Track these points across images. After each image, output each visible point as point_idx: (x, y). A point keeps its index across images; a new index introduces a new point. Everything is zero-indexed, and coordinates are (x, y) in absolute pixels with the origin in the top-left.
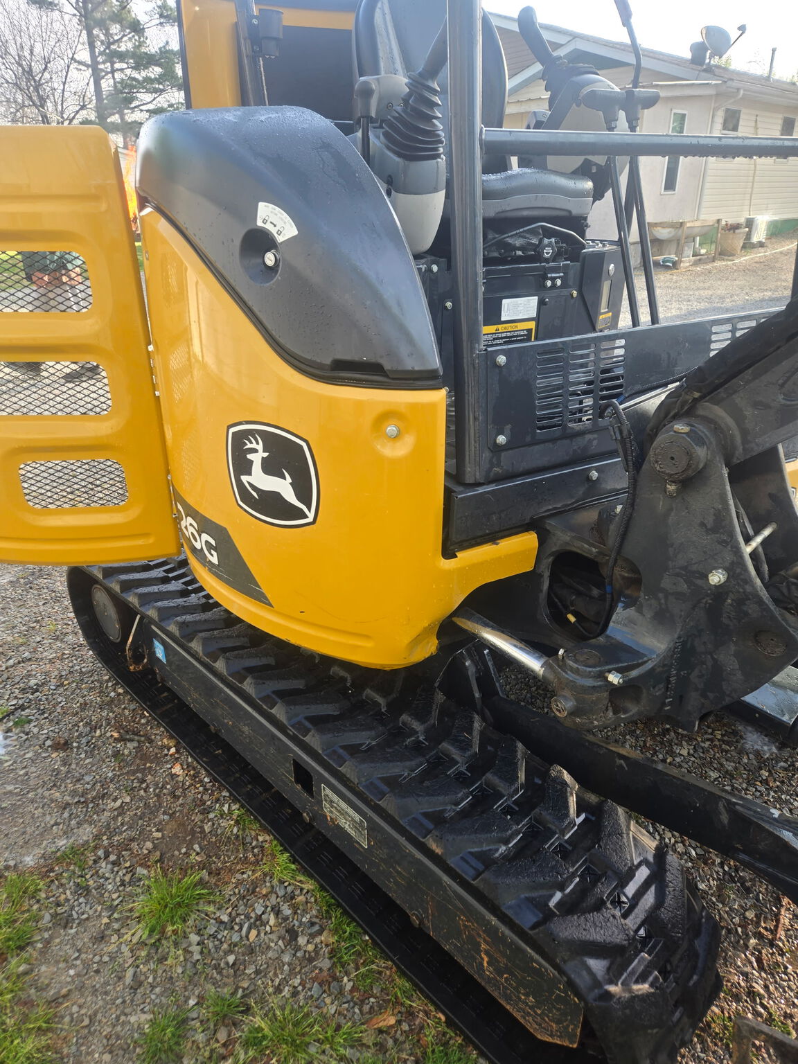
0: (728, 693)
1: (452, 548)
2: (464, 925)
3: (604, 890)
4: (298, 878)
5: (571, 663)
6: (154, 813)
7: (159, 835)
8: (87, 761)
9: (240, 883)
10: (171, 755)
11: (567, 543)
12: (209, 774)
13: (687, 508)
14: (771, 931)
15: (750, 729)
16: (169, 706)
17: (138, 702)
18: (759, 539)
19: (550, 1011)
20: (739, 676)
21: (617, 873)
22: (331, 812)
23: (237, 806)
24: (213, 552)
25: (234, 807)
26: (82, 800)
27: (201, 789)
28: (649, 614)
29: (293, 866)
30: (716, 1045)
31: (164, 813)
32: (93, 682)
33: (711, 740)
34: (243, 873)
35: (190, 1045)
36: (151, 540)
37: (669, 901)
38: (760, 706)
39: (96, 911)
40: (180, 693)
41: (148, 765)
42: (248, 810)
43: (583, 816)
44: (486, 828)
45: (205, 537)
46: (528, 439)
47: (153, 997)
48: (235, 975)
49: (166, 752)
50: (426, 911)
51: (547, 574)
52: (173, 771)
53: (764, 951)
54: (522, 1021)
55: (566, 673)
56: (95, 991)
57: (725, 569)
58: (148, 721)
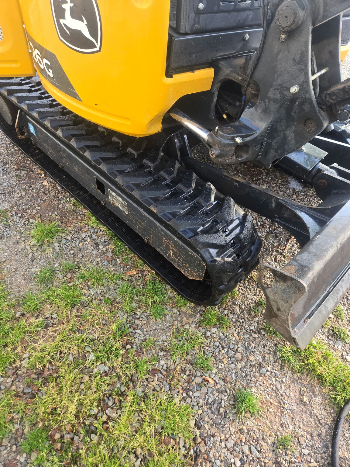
0: (287, 150)
1: (171, 71)
2: (165, 241)
3: (220, 227)
4: (100, 226)
5: (220, 132)
6: (36, 200)
7: (39, 208)
8: (4, 177)
9: (75, 227)
10: (42, 177)
11: (228, 75)
12: (60, 186)
13: (288, 50)
14: (282, 250)
15: (293, 180)
16: (40, 156)
17: (25, 154)
18: (319, 74)
19: (194, 269)
20: (293, 142)
21: (226, 221)
22: (113, 200)
23: (73, 199)
24: (50, 70)
25: (72, 199)
26: (3, 192)
27: (57, 191)
28: (259, 111)
29: (97, 221)
30: (253, 283)
31: (41, 200)
32: (2, 144)
33: (276, 183)
34: (76, 223)
35: (56, 278)
36: (19, 65)
37: (245, 232)
38: (299, 163)
39: (14, 234)
40: (44, 151)
41: (32, 181)
42: (78, 200)
43: (216, 202)
44: (176, 204)
45: (45, 61)
46: (216, 8)
47: (40, 263)
48: (74, 257)
49: (40, 176)
50: (150, 237)
51: (216, 93)
52: (44, 184)
53: (278, 256)
54: (183, 273)
55: (218, 137)
56: (16, 261)
57: (299, 85)
58: (31, 163)
